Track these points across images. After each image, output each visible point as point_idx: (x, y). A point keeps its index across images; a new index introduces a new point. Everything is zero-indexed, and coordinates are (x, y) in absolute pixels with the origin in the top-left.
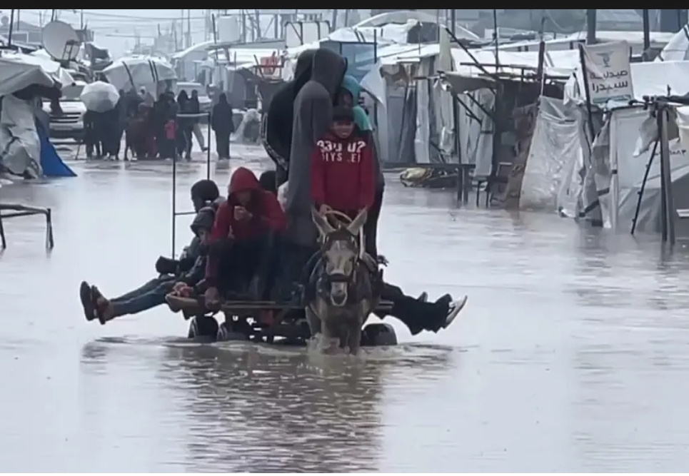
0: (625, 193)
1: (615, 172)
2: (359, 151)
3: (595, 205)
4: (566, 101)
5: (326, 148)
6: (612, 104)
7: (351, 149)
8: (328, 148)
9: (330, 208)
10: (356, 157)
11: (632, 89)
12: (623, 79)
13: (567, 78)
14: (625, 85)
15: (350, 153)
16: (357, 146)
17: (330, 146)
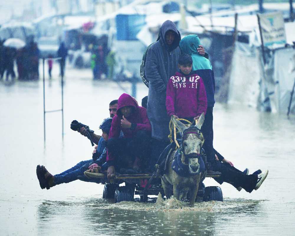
0: (283, 94)
1: (277, 82)
2: (196, 81)
3: (267, 100)
4: (250, 45)
5: (176, 80)
6: (275, 46)
7: (191, 80)
8: (177, 80)
9: (177, 117)
10: (195, 85)
11: (285, 38)
12: (281, 32)
13: (250, 32)
14: (282, 35)
15: (191, 83)
16: (195, 79)
17: (178, 79)
